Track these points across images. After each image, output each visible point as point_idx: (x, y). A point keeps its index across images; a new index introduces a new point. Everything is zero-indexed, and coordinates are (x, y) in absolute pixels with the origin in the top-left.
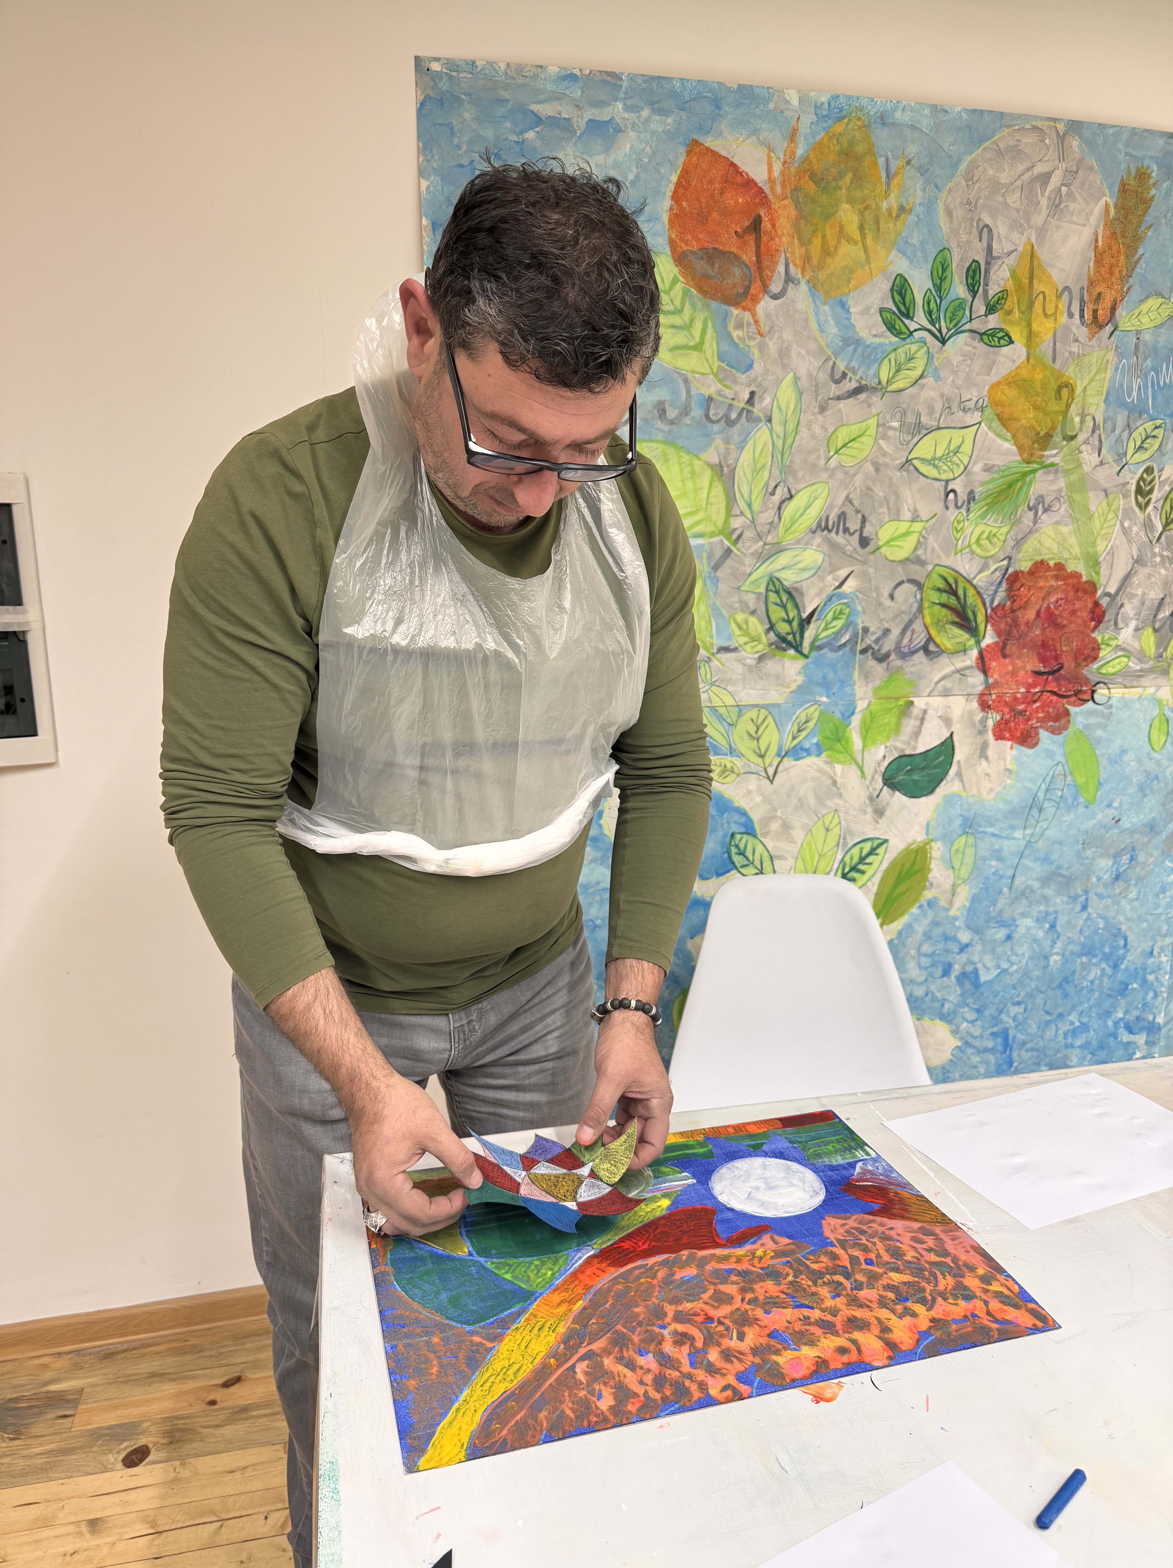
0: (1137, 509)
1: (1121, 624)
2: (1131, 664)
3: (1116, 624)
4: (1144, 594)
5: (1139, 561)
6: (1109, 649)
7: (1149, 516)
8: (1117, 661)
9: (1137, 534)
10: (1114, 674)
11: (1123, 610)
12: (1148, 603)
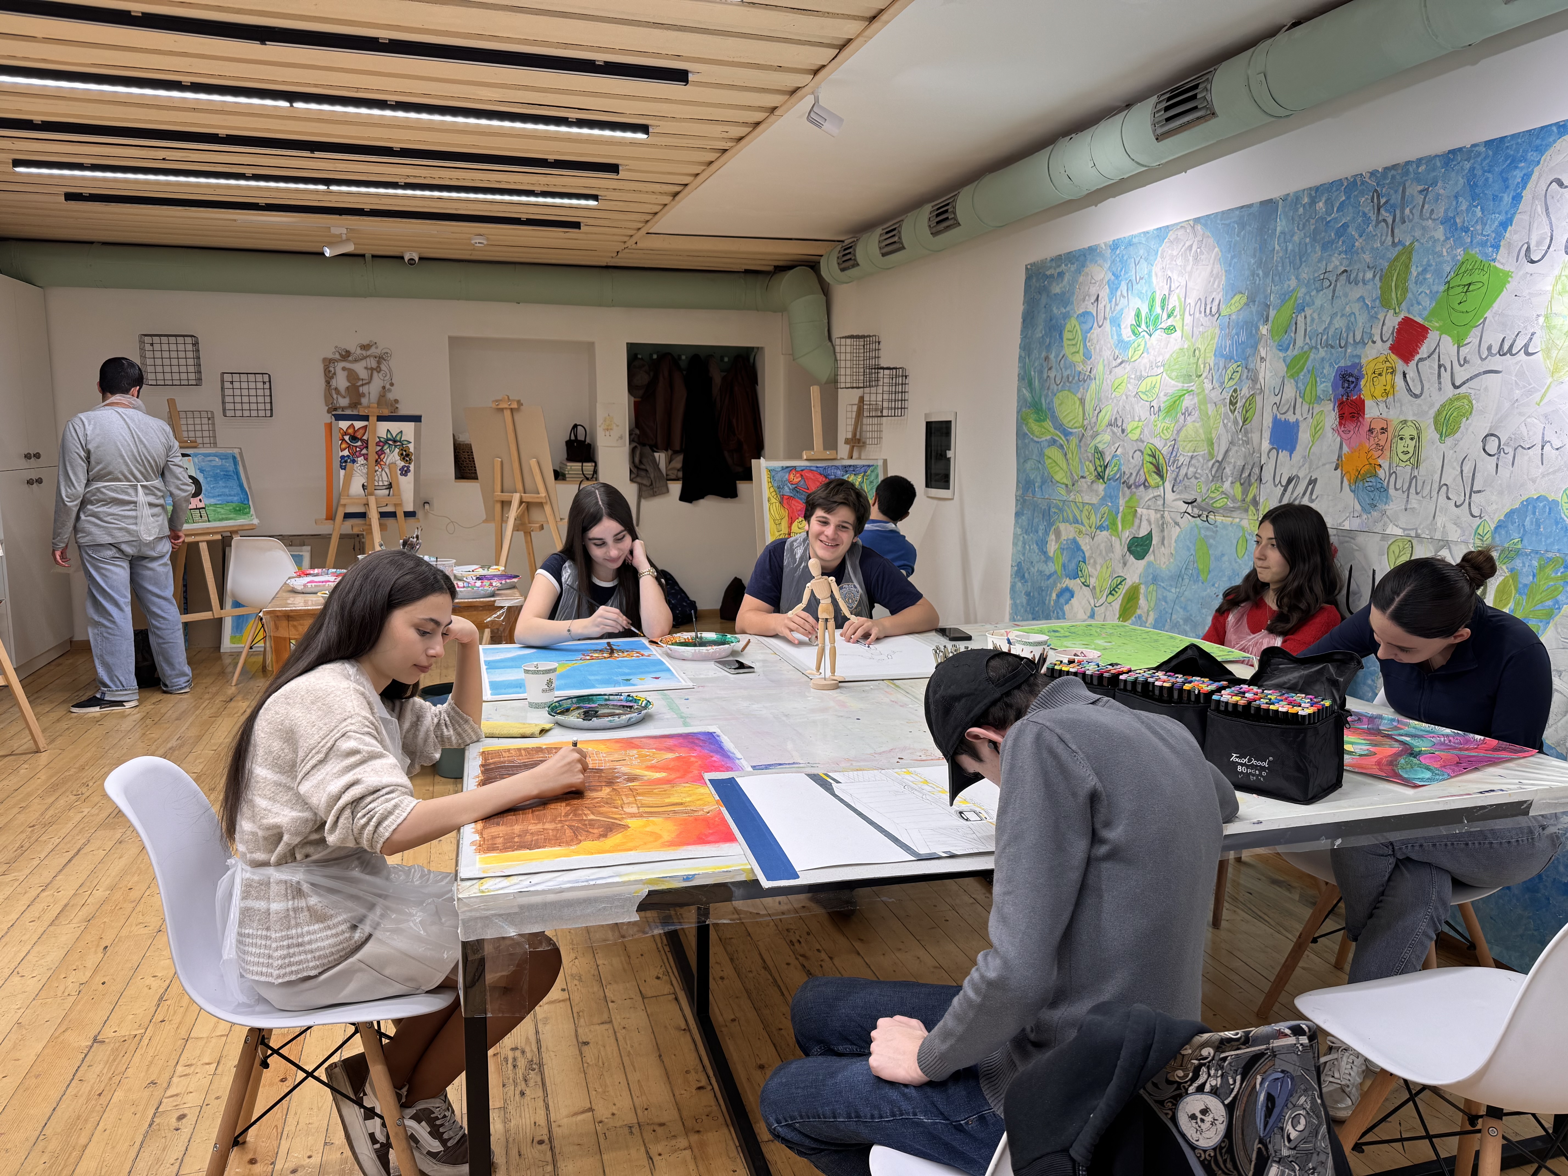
0: (1230, 413)
1: (1224, 479)
2: (1229, 503)
3: (1222, 478)
4: (1235, 462)
5: (1232, 443)
6: (1218, 493)
7: (1236, 417)
8: (1222, 500)
9: (1231, 427)
10: (1219, 508)
12: (1237, 467)
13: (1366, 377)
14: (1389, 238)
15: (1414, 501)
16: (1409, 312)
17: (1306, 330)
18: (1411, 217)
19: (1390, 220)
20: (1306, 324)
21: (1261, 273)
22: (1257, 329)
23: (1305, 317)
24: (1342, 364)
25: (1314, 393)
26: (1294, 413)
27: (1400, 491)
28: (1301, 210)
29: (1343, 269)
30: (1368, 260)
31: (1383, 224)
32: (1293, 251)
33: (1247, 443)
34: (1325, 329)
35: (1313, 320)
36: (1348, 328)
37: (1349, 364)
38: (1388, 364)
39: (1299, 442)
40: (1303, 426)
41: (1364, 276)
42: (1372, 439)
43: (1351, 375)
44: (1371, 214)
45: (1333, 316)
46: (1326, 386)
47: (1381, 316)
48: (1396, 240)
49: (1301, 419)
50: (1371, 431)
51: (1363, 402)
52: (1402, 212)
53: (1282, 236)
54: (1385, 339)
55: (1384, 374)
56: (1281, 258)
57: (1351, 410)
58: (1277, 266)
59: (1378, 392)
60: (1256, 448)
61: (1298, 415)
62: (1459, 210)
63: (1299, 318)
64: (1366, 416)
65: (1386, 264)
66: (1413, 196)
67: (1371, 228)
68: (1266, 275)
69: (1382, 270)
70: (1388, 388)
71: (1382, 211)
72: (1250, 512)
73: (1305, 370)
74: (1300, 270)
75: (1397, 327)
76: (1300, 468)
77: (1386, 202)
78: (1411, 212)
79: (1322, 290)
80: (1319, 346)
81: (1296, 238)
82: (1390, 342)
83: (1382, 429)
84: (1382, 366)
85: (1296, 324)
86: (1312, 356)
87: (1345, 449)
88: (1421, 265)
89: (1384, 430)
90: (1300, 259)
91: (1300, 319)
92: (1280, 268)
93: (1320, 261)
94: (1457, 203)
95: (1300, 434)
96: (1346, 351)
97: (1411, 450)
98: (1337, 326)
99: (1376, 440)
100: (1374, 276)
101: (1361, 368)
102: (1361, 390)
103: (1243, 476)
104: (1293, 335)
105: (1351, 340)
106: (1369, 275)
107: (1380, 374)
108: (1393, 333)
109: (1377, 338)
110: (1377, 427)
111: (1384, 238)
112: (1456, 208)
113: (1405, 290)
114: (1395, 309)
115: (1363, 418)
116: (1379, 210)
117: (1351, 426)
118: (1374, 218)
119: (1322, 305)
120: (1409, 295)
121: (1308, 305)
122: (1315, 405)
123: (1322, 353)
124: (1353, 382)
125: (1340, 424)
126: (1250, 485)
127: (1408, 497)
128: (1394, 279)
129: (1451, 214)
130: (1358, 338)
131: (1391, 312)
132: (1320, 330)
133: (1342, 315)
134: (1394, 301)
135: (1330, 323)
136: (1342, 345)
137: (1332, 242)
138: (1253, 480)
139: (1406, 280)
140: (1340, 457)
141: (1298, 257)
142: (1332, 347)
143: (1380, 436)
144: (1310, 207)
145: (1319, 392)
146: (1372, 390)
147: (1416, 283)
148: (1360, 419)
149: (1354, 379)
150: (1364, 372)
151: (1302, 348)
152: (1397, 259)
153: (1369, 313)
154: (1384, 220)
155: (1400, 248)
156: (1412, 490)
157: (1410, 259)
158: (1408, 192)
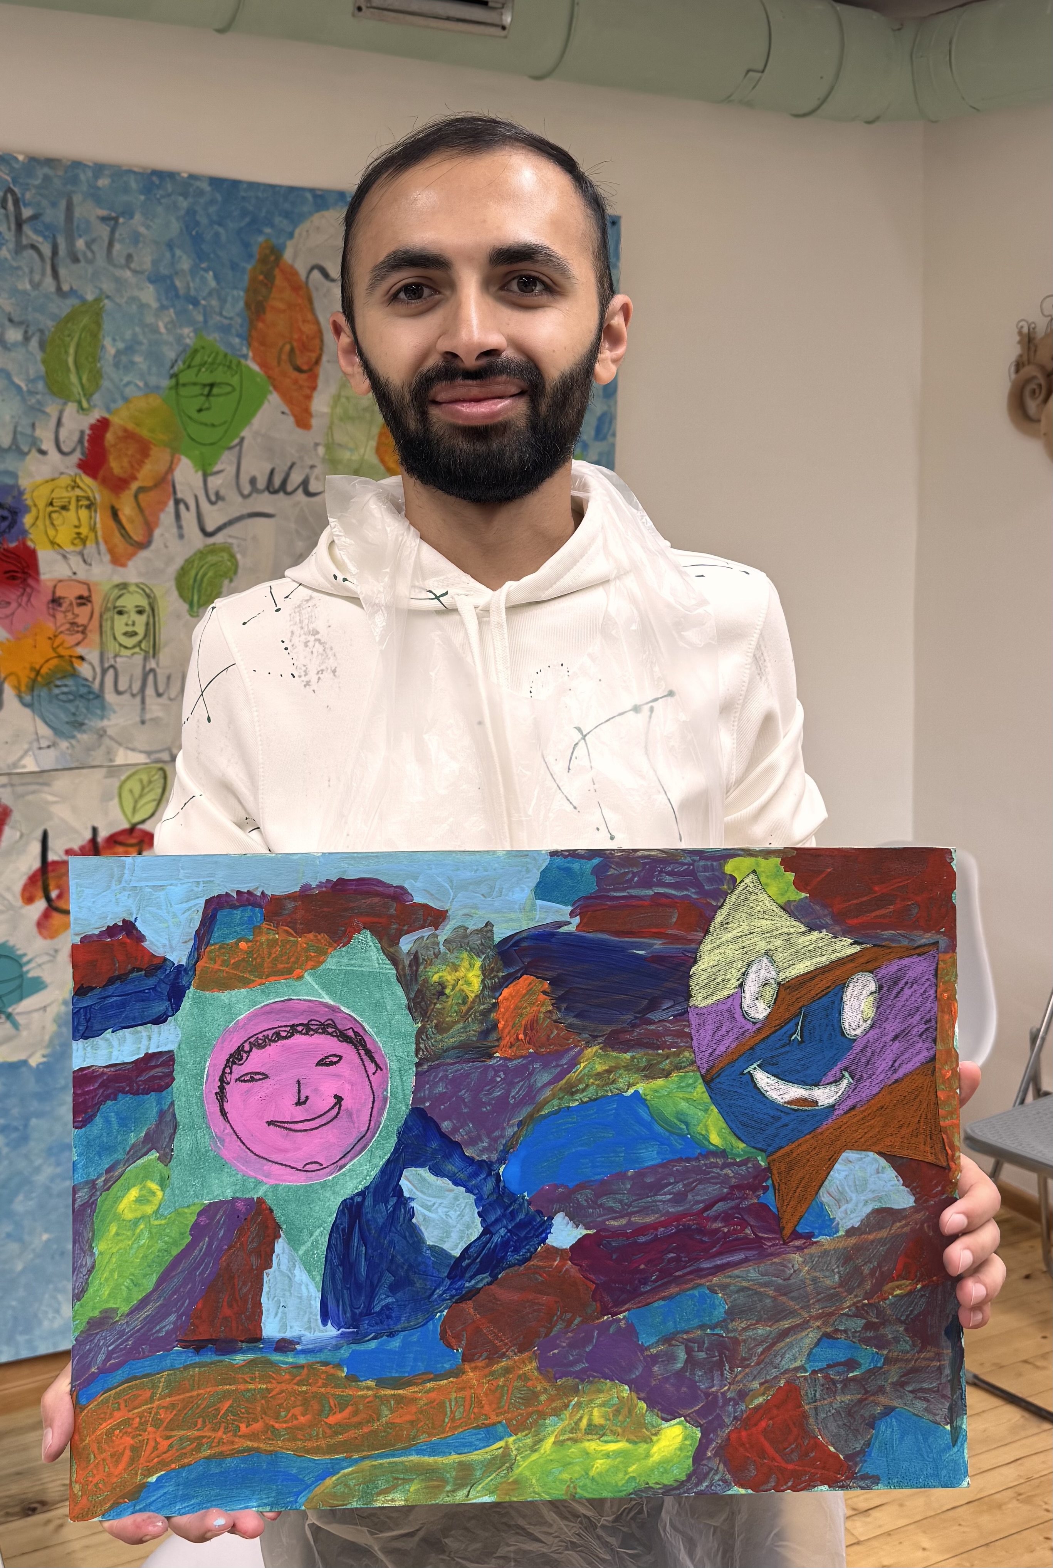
13: (34, 511)
14: (49, 281)
15: (154, 707)
16: (108, 410)
18: (89, 255)
19: (47, 250)
27: (127, 696)
30: (8, 308)
31: (31, 252)
38: (78, 492)
41: (2, 334)
42: (59, 615)
47: (52, 409)
48: (66, 287)
50: (55, 601)
51: (32, 553)
52: (71, 243)
54: (65, 449)
55: (73, 507)
57: (8, 567)
59: (64, 536)
62: (178, 267)
64: (42, 577)
65: (50, 324)
66: (88, 222)
67: (5, 253)
69: (41, 331)
71: (27, 229)
75: (88, 432)
77: (35, 217)
78: (88, 245)
82: (77, 456)
83: (81, 597)
84: (65, 494)
88: (123, 340)
89: (84, 600)
94: (173, 255)
97: (140, 629)
99: (70, 616)
100: (27, 338)
101: (21, 493)
106: (14, 335)
108: (81, 441)
109: (48, 445)
110: (69, 594)
111: (37, 278)
112: (172, 264)
113: (97, 376)
114: (79, 403)
115: (37, 581)
116: (19, 225)
117: (12, 594)
118: (9, 235)
120: (106, 384)
124: (5, 518)
127: (143, 702)
128: (72, 351)
129: (164, 271)
130: (5, 441)
131: (71, 407)
134: (77, 389)
139: (96, 359)
143: (77, 610)
147: (117, 365)
148: (30, 582)
149: (6, 514)
150: (29, 502)
152: (71, 317)
153: (24, 400)
154: (33, 247)
155: (73, 301)
156: (150, 691)
157: (99, 325)
158: (78, 212)
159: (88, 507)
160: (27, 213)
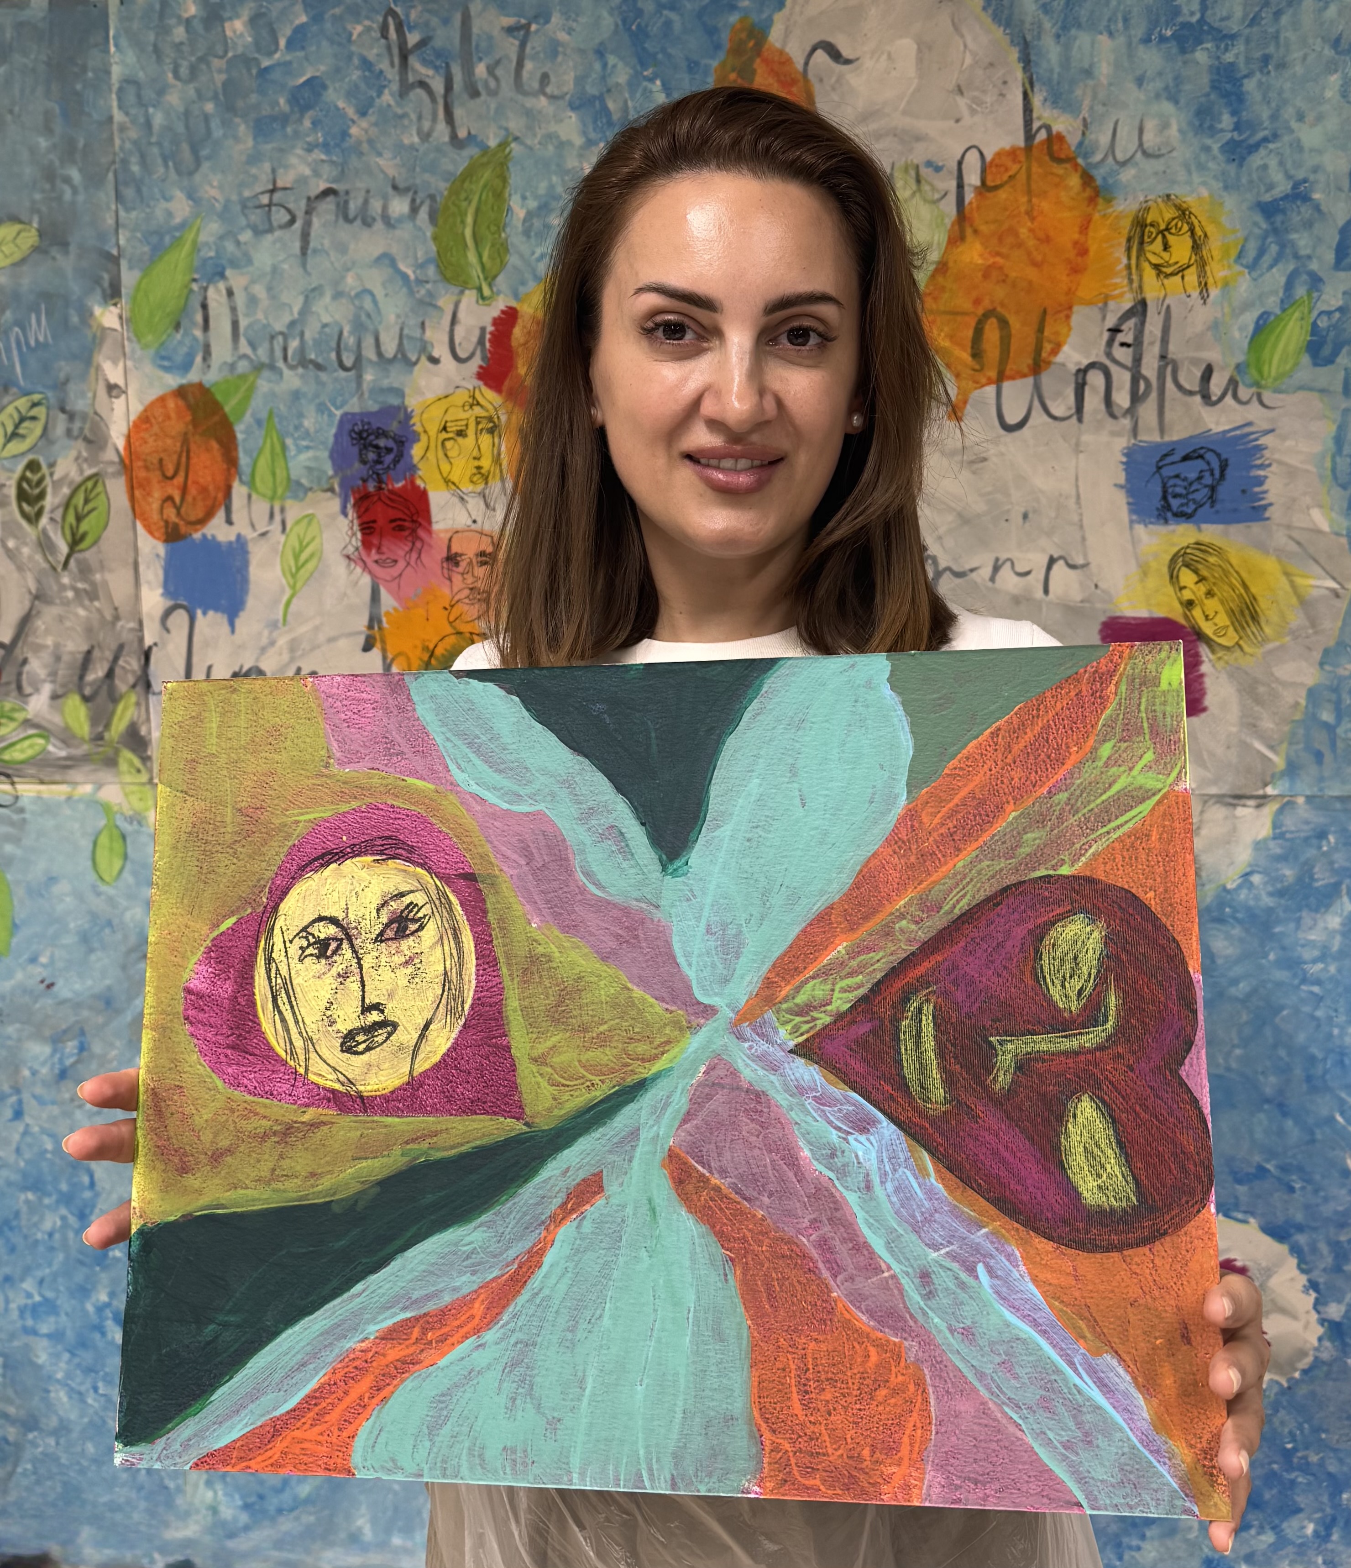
0: (24, 523)
1: (28, 689)
2: (51, 748)
3: (20, 688)
4: (57, 646)
5: (39, 597)
6: (13, 725)
7: (44, 532)
8: (27, 743)
9: (30, 558)
10: (22, 762)
11: (27, 668)
12: (66, 658)
13: (424, 438)
14: (442, 127)
16: (516, 296)
17: (235, 324)
18: (492, 84)
19: (438, 85)
20: (233, 309)
21: (75, 174)
22: (86, 315)
23: (230, 293)
24: (354, 406)
25: (281, 474)
26: (229, 521)
28: (179, 33)
29: (323, 186)
30: (392, 172)
31: (420, 92)
32: (168, 128)
33: (93, 595)
34: (292, 324)
35: (253, 301)
36: (359, 327)
37: (372, 406)
38: (477, 410)
39: (253, 588)
40: (257, 554)
41: (385, 208)
42: (457, 579)
43: (381, 433)
44: (384, 65)
45: (311, 295)
46: (316, 458)
47: (446, 302)
48: (462, 134)
49: (249, 534)
50: (452, 559)
51: (423, 496)
52: (468, 71)
53: (131, 91)
54: (462, 354)
55: (471, 432)
56: (135, 143)
57: (393, 514)
58: (125, 162)
59: (461, 472)
60: (124, 610)
61: (241, 526)
62: (611, 81)
63: (211, 293)
64: (435, 527)
65: (443, 186)
66: (490, 38)
67: (387, 98)
68: (94, 180)
69: (432, 197)
70: (486, 463)
71: (414, 62)
72: (123, 766)
73: (248, 418)
74: (197, 177)
75: (490, 328)
76: (263, 650)
77: (423, 43)
78: (491, 70)
79: (270, 230)
80: (280, 364)
81: (174, 99)
82: (477, 362)
83: (482, 554)
84: (464, 415)
85: (204, 306)
86: (264, 385)
87: (387, 601)
88: (536, 197)
89: (487, 558)
90: (195, 150)
91: (216, 296)
92: (135, 168)
93: (254, 159)
94: (605, 65)
95: (255, 572)
96: (359, 377)
98: (326, 319)
99: (470, 579)
100: (414, 209)
101: (408, 416)
102: (413, 468)
103: (90, 677)
104: (198, 333)
105: (369, 353)
106: (399, 206)
107: (461, 433)
108: (481, 342)
109: (441, 350)
110: (469, 549)
111: (426, 125)
112: (603, 78)
113: (502, 249)
114: (480, 290)
115: (429, 532)
116: (404, 57)
117: (399, 550)
118: (392, 74)
119: (275, 269)
120: (513, 260)
121: (234, 263)
122: (289, 503)
123: (292, 379)
124: (389, 450)
125: (367, 544)
126: (114, 698)
128: (469, 220)
129: (592, 90)
130: (390, 348)
131: (469, 297)
132: (279, 326)
133: (338, 295)
134: (476, 272)
135: (305, 311)
136: (348, 361)
137: (284, 120)
138: (122, 686)
139: (500, 227)
140: (374, 620)
141: (185, 147)
142: (319, 367)
143: (478, 571)
144: (207, 28)
145: (297, 472)
146: (445, 467)
147: (527, 233)
148: (421, 533)
149: (391, 444)
150: (418, 428)
151: (232, 366)
152: (469, 174)
153: (411, 293)
154: (423, 84)
155: (472, 151)
157: (504, 180)
158: (476, 27)
159: (491, 431)
160: (413, 38)
